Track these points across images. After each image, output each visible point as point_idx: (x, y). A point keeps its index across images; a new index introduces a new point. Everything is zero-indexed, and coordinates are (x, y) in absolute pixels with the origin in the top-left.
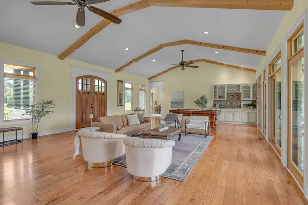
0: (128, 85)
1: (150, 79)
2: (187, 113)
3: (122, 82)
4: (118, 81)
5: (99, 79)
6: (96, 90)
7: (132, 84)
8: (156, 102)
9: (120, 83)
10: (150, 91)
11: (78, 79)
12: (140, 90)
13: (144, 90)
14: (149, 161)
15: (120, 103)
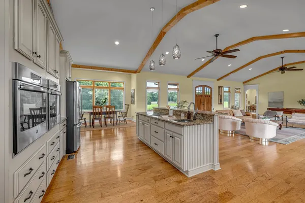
0: (226, 89)
1: (244, 83)
2: (289, 111)
3: (222, 87)
4: (219, 87)
5: (207, 86)
6: (205, 94)
7: (229, 88)
8: (249, 102)
9: (221, 88)
10: (244, 93)
11: (196, 87)
12: (236, 92)
13: (239, 92)
14: (262, 130)
15: (221, 102)
